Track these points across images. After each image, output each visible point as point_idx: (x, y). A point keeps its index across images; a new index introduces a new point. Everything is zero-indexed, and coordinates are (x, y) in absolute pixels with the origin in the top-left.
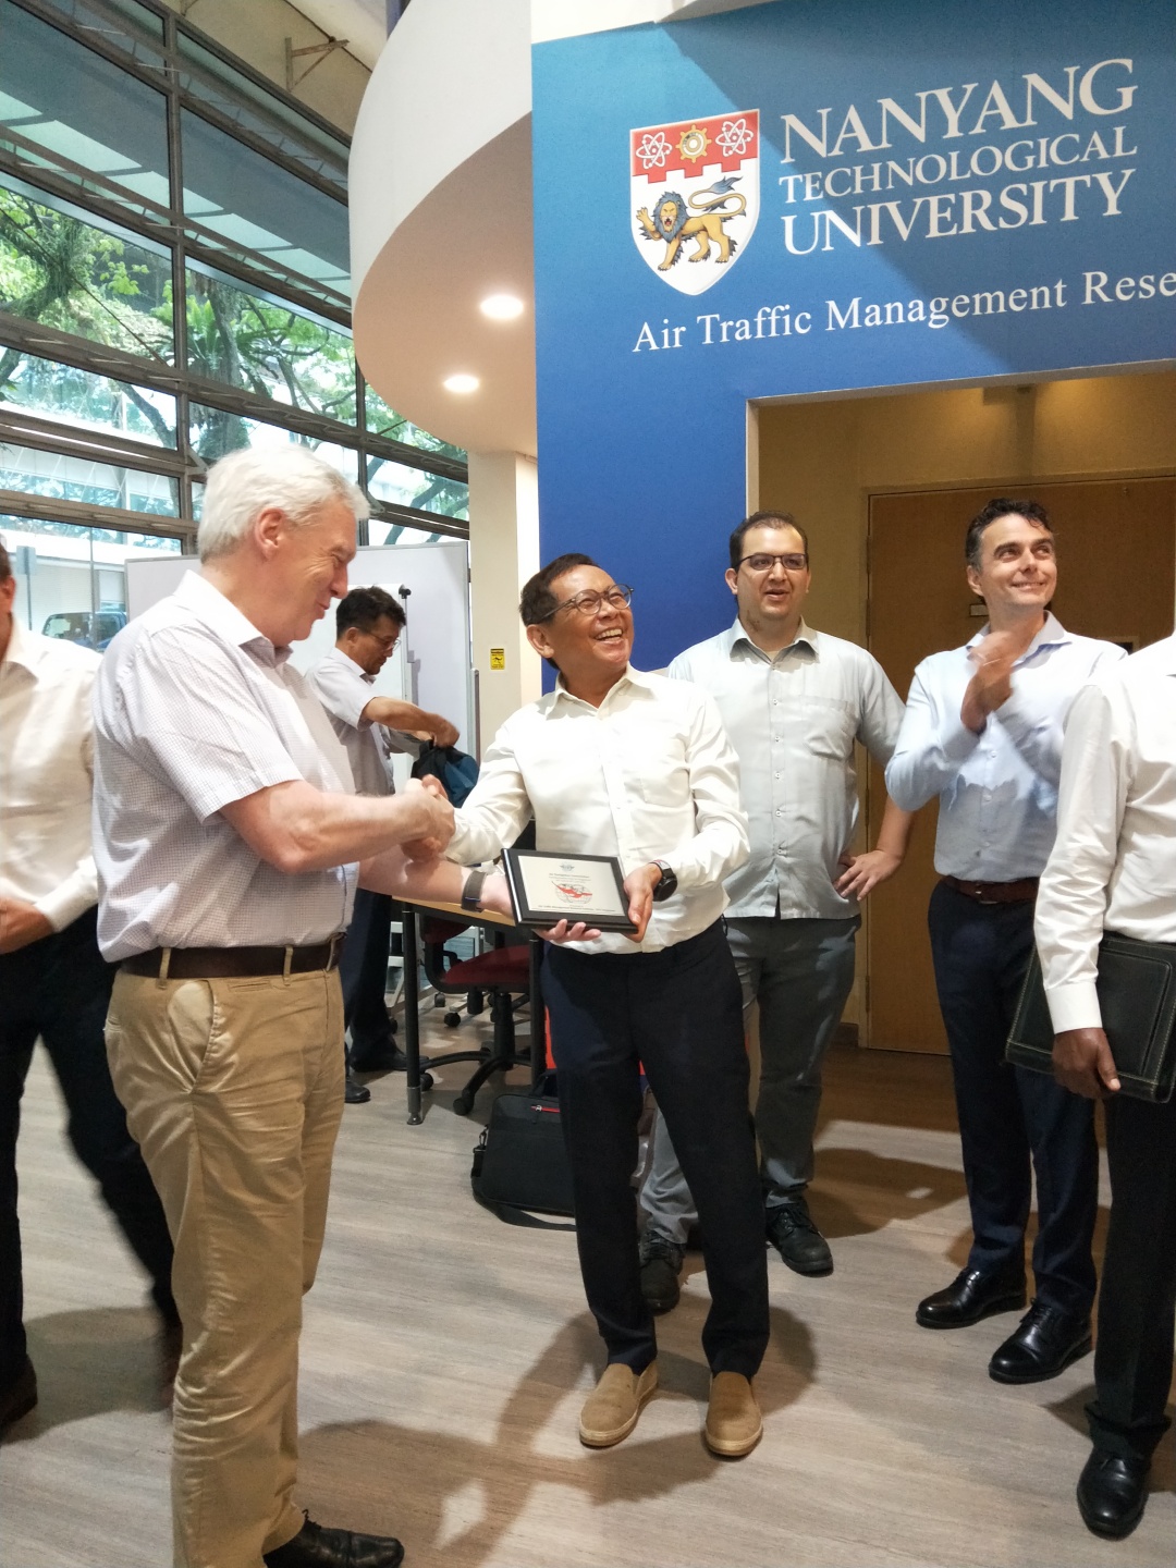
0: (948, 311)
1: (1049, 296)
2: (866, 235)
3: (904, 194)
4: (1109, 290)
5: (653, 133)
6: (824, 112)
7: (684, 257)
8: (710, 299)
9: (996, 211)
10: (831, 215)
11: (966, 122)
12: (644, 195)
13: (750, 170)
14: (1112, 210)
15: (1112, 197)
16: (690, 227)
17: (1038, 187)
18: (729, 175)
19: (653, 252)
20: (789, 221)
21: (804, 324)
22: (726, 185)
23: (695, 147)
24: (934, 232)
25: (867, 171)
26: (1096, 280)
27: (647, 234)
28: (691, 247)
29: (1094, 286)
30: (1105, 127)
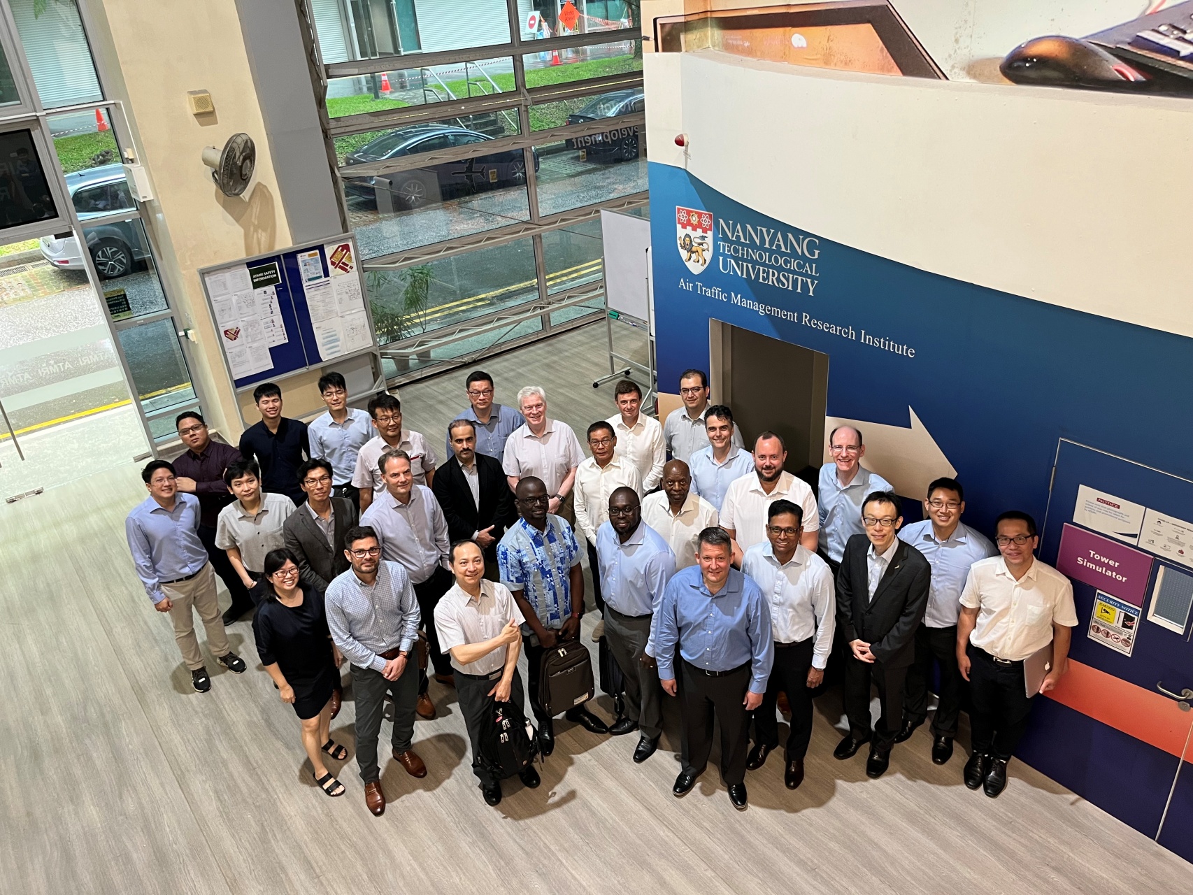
0: (764, 310)
1: (793, 317)
2: (742, 274)
3: (754, 263)
4: (810, 321)
5: (683, 210)
6: (731, 222)
7: (692, 259)
8: (699, 277)
9: (778, 280)
10: (733, 262)
11: (771, 244)
12: (681, 232)
13: (710, 234)
14: (811, 294)
15: (811, 289)
16: (694, 249)
17: (791, 276)
18: (704, 235)
19: (684, 254)
20: (721, 258)
21: (725, 298)
22: (703, 238)
23: (694, 220)
24: (761, 280)
25: (743, 250)
26: (806, 317)
27: (682, 247)
28: (694, 256)
29: (806, 318)
30: (811, 262)
